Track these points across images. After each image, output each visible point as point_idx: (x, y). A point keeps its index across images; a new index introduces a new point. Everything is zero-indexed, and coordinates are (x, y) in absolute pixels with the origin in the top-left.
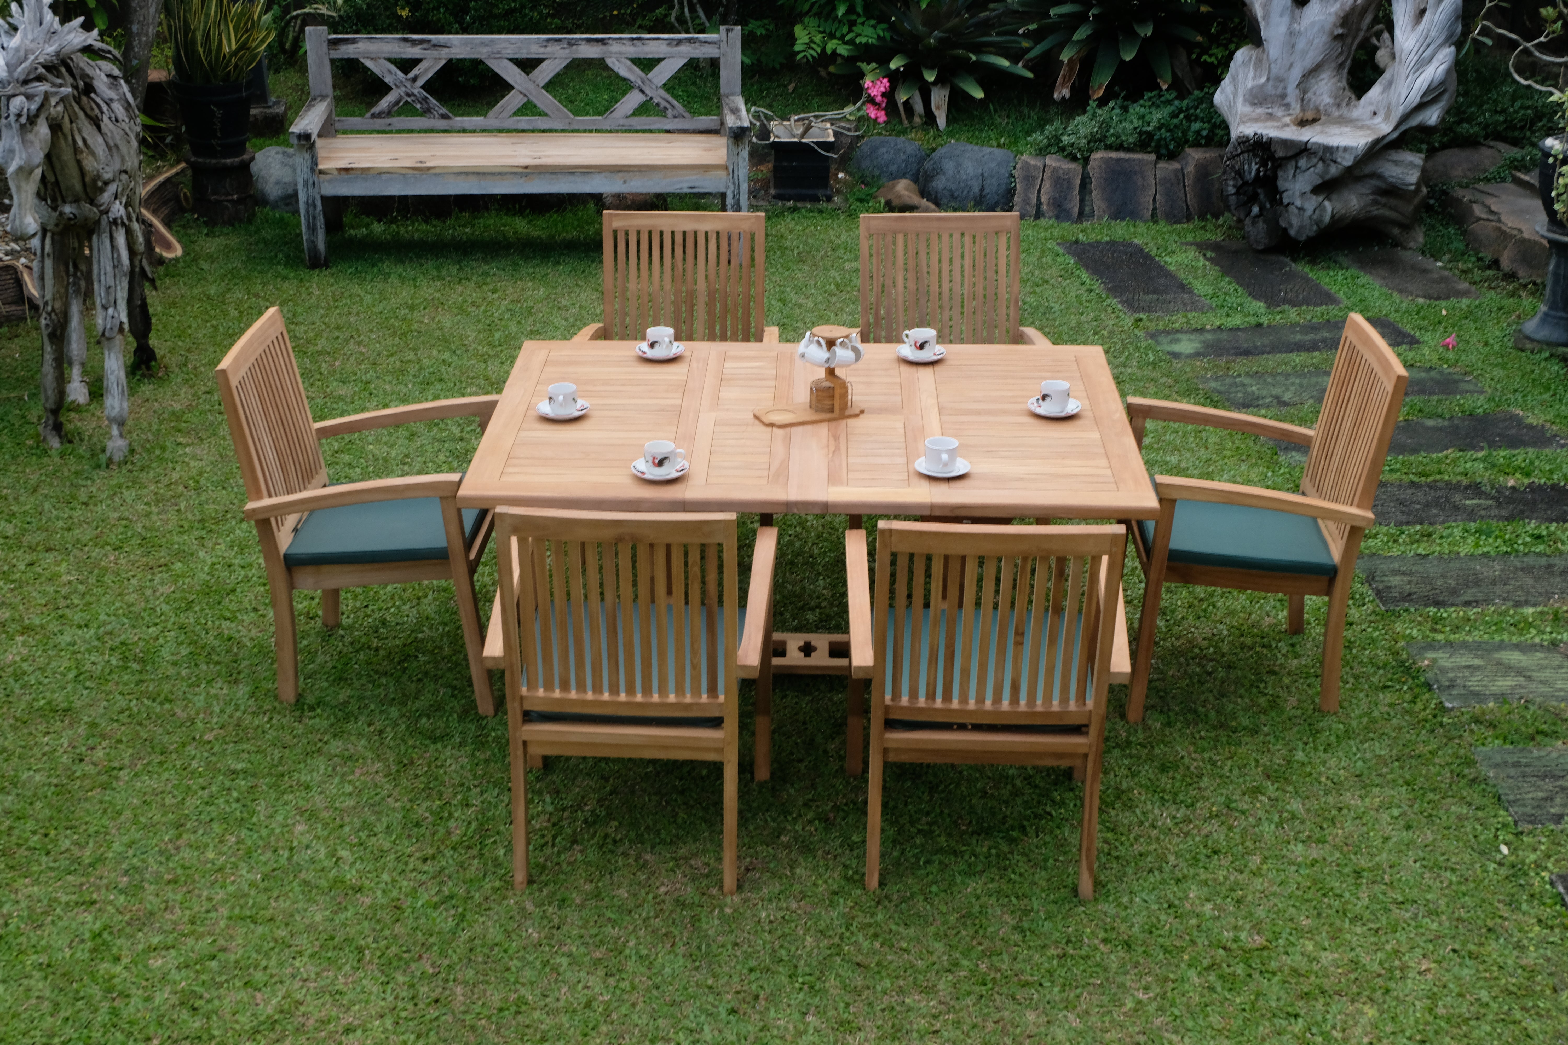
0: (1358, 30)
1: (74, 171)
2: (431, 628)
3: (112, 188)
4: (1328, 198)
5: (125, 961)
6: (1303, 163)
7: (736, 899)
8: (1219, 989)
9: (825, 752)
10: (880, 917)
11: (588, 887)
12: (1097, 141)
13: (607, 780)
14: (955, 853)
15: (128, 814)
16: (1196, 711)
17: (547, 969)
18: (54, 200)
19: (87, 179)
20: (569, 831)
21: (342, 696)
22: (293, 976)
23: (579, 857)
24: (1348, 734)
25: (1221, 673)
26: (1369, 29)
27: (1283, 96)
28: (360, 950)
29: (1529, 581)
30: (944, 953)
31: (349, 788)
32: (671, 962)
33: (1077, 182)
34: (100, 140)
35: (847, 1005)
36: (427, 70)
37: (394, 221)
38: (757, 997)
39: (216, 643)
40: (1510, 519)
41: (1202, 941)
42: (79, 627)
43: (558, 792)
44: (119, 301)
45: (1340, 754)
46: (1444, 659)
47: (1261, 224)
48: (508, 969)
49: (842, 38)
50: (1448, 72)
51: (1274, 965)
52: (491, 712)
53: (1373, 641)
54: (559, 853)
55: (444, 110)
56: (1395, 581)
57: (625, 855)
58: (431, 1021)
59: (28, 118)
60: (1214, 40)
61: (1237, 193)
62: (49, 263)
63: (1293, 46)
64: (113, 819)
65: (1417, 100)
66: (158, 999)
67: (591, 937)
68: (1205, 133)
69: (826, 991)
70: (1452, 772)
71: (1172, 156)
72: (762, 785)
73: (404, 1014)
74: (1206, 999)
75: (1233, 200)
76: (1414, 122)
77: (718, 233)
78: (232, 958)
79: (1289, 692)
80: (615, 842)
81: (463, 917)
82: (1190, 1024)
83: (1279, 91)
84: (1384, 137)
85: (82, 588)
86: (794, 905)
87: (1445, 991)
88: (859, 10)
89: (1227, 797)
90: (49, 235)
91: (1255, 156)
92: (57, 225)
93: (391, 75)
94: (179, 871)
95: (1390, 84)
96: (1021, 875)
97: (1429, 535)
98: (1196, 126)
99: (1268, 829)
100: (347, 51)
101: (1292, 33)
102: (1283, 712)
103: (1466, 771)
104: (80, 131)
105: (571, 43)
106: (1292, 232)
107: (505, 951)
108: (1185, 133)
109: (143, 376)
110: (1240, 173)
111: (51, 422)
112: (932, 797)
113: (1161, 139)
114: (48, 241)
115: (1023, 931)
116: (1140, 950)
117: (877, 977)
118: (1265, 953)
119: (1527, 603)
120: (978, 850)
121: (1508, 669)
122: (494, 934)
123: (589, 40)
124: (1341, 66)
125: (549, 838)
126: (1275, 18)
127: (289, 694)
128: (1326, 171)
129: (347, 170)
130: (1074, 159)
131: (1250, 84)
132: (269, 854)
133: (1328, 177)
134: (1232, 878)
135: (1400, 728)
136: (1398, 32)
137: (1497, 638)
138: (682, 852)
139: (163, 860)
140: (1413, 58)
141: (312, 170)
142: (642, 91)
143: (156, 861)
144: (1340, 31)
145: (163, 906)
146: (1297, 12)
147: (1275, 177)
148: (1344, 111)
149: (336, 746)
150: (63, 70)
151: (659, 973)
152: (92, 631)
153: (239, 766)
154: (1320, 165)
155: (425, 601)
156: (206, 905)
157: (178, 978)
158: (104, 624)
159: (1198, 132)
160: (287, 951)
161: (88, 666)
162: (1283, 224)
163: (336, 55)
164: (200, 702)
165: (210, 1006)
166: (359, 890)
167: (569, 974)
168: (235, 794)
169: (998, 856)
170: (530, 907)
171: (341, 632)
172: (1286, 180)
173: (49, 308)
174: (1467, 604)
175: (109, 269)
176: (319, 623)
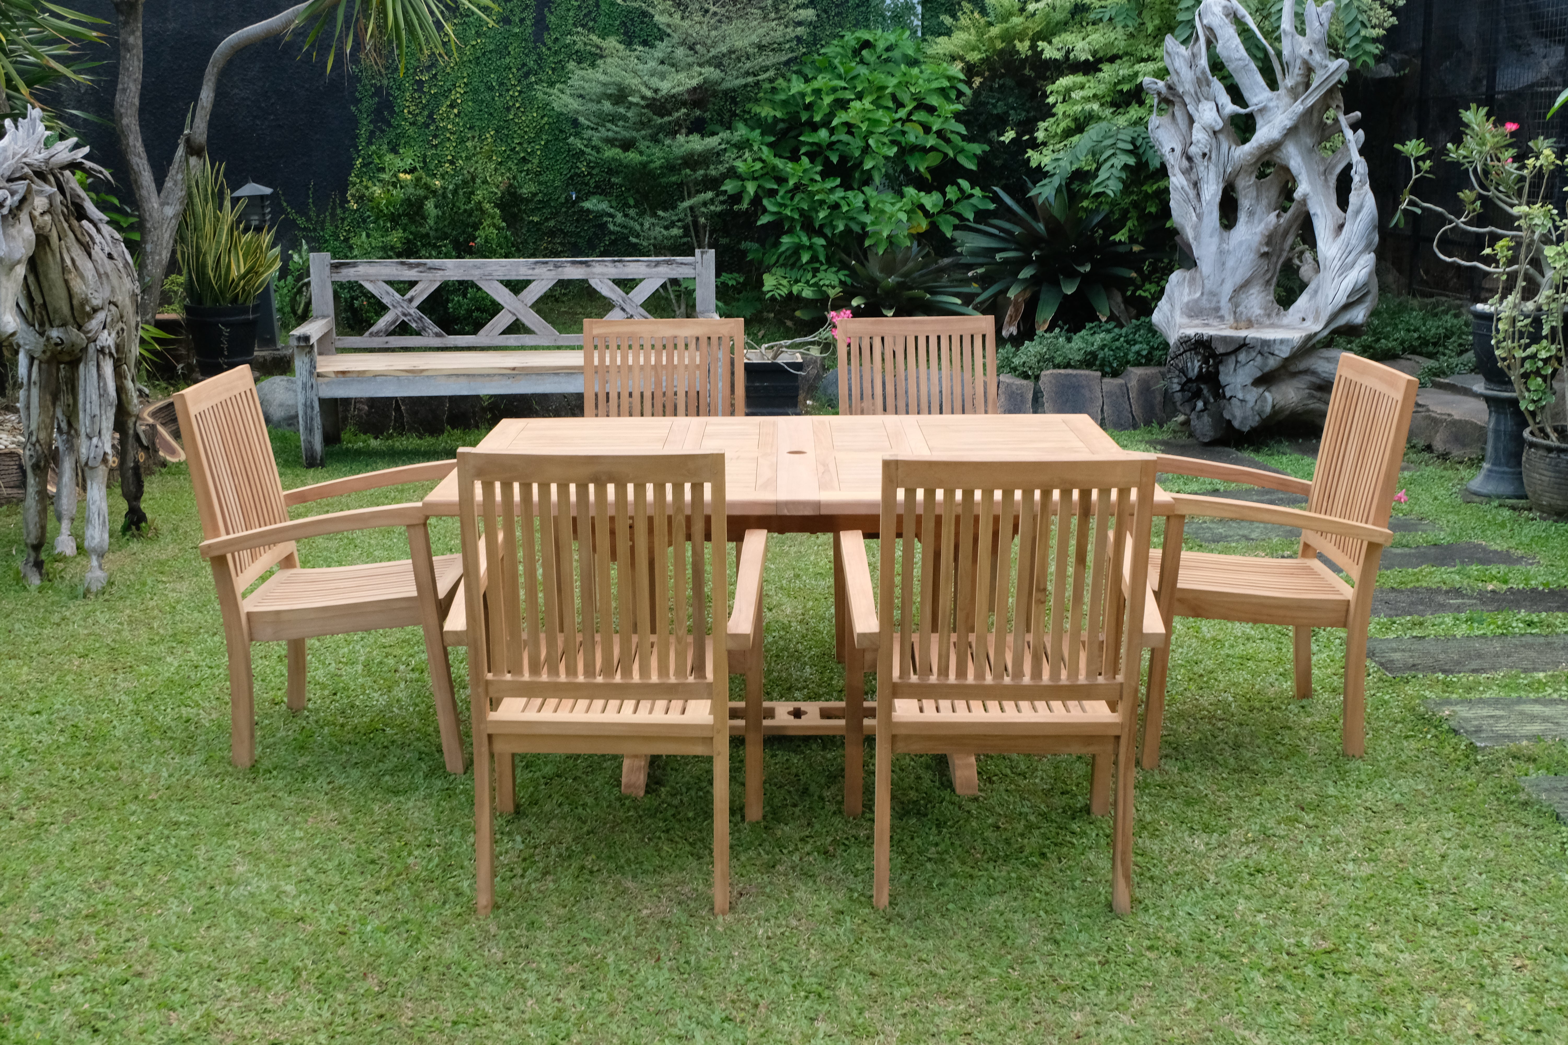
0: (1282, 250)
1: (62, 293)
2: (401, 708)
3: (101, 316)
4: (1268, 389)
5: (23, 988)
6: (1242, 357)
7: (729, 918)
8: (1290, 988)
9: (821, 798)
10: (892, 932)
11: (561, 911)
12: (1046, 361)
13: (584, 822)
14: (971, 877)
15: (52, 860)
16: (1212, 759)
17: (512, 984)
18: (42, 324)
19: (75, 302)
20: (541, 865)
21: (302, 761)
22: (216, 997)
23: (551, 886)
24: (1380, 774)
25: (1235, 729)
26: (1292, 248)
27: (1217, 309)
28: (297, 972)
29: (1533, 654)
30: (969, 962)
31: (298, 834)
32: (655, 976)
33: (1030, 396)
34: (90, 265)
35: (861, 1012)
36: (422, 291)
37: (390, 436)
38: (756, 1006)
39: (173, 724)
40: (1499, 610)
41: (1261, 946)
42: (33, 714)
43: (529, 833)
44: (104, 431)
45: (1376, 789)
46: (1463, 711)
47: (1206, 418)
48: (467, 985)
49: (807, 282)
50: (1370, 274)
51: (1346, 967)
52: (460, 769)
53: (1386, 702)
54: (530, 883)
55: (437, 329)
56: (1397, 656)
57: (604, 883)
58: (373, 1035)
59: (11, 211)
60: (1146, 278)
61: (1182, 390)
62: (35, 392)
63: (1223, 264)
64: (36, 864)
65: (1344, 301)
66: (56, 1019)
67: (562, 954)
68: (1144, 353)
69: (836, 998)
70: (1498, 799)
71: (1115, 374)
72: (754, 825)
73: (341, 1029)
74: (1277, 997)
75: (1178, 396)
76: (1342, 321)
77: (698, 339)
78: (147, 982)
79: (1309, 743)
80: (591, 872)
81: (418, 939)
82: (1262, 1020)
83: (1213, 305)
84: (1316, 334)
85: (39, 685)
86: (794, 923)
87: (1548, 986)
88: (822, 258)
89: (1261, 825)
90: (36, 362)
91: (1197, 353)
92: (44, 352)
93: (388, 296)
94: (100, 907)
95: (1316, 292)
96: (1047, 894)
97: (1421, 624)
98: (1137, 347)
99: (1312, 853)
100: (348, 274)
101: (1221, 252)
102: (1305, 757)
103: (1513, 798)
104: (68, 251)
105: (556, 266)
106: (1236, 424)
107: (464, 970)
108: (1126, 354)
109: (133, 536)
110: (1183, 371)
111: (32, 559)
112: (940, 832)
113: (1103, 359)
114: (35, 369)
115: (1056, 942)
116: (1193, 956)
117: (894, 984)
118: (1335, 955)
119: (1535, 670)
120: (996, 874)
121: (1533, 718)
122: (452, 953)
123: (573, 263)
124: (1268, 282)
125: (519, 871)
126: (1205, 238)
127: (245, 761)
128: (1265, 364)
129: (343, 373)
130: (1026, 376)
131: (1186, 299)
132: (203, 891)
133: (1267, 369)
134: (1282, 892)
135: (1433, 768)
136: (1320, 244)
137: (1514, 695)
138: (667, 880)
139: (84, 898)
140: (1337, 264)
141: (311, 373)
142: (623, 310)
143: (76, 899)
144: (1266, 249)
145: (76, 937)
146: (1225, 234)
147: (1217, 373)
148: (1275, 320)
149: (289, 801)
150: (52, 179)
151: (642, 984)
152: (44, 717)
153: (182, 819)
154: (1259, 358)
155: (396, 689)
156: (125, 935)
157: (81, 1001)
158: (58, 710)
159: (1138, 353)
160: (212, 974)
161: (34, 743)
162: (1227, 416)
163: (338, 278)
164: (148, 769)
165: (114, 1027)
166: (302, 919)
167: (537, 988)
168: (173, 841)
169: (1019, 878)
170: (493, 930)
171: (306, 713)
172: (1227, 374)
173: (34, 439)
174: (1474, 671)
175: (95, 397)
176: (284, 707)
